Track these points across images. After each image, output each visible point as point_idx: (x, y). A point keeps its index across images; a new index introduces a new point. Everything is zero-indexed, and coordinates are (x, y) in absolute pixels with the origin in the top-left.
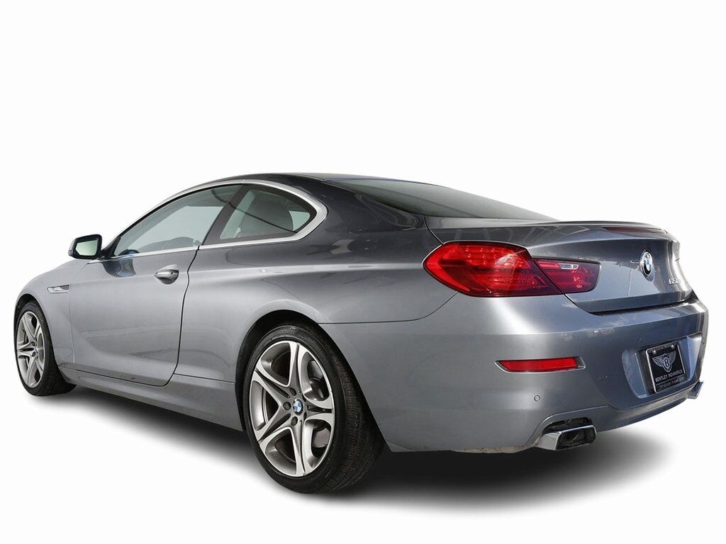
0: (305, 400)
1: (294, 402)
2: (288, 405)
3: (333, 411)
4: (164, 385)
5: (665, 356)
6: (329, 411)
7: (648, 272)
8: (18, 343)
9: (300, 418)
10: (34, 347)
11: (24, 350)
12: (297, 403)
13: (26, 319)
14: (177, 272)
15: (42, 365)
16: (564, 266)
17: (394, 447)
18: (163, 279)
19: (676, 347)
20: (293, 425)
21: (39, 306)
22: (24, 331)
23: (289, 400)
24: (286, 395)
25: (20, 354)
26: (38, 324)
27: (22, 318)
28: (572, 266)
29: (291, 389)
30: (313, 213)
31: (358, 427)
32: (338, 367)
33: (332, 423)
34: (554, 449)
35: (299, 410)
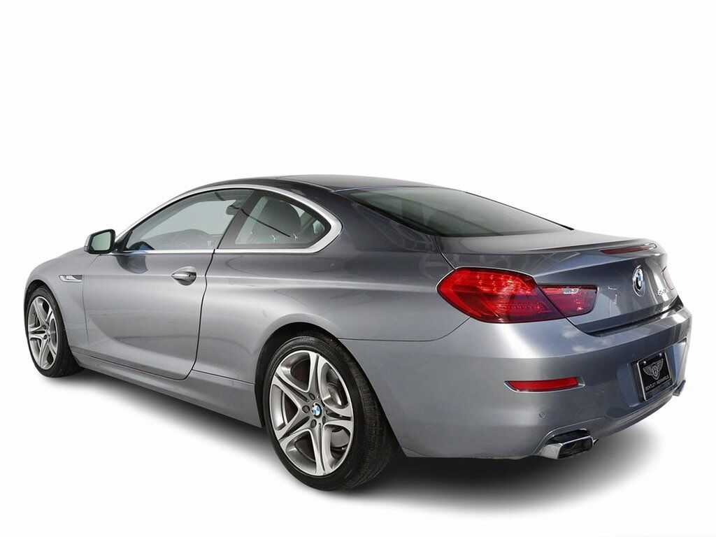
0: (324, 405)
1: (313, 406)
2: (307, 409)
3: (353, 419)
4: (183, 380)
5: (654, 365)
6: (348, 419)
7: (639, 288)
8: (29, 326)
9: (319, 421)
10: (45, 330)
11: (35, 332)
12: (316, 408)
13: (37, 304)
14: (195, 274)
15: (54, 349)
16: (565, 291)
17: (409, 453)
18: (179, 280)
19: (663, 354)
20: (312, 427)
21: (51, 292)
22: (35, 314)
23: (308, 404)
24: (305, 399)
25: (31, 336)
26: (50, 310)
27: (34, 302)
28: (573, 290)
29: (310, 394)
30: (327, 227)
31: (375, 434)
32: (356, 380)
33: (351, 431)
34: (556, 458)
35: (318, 413)
